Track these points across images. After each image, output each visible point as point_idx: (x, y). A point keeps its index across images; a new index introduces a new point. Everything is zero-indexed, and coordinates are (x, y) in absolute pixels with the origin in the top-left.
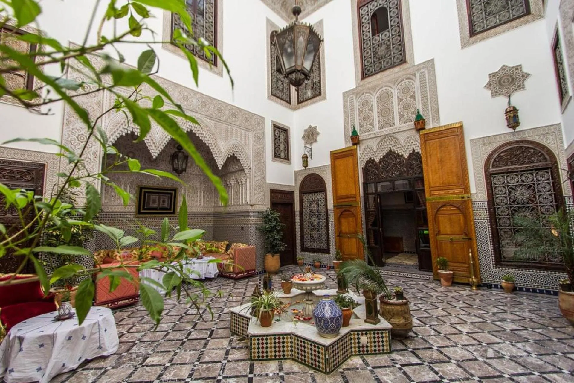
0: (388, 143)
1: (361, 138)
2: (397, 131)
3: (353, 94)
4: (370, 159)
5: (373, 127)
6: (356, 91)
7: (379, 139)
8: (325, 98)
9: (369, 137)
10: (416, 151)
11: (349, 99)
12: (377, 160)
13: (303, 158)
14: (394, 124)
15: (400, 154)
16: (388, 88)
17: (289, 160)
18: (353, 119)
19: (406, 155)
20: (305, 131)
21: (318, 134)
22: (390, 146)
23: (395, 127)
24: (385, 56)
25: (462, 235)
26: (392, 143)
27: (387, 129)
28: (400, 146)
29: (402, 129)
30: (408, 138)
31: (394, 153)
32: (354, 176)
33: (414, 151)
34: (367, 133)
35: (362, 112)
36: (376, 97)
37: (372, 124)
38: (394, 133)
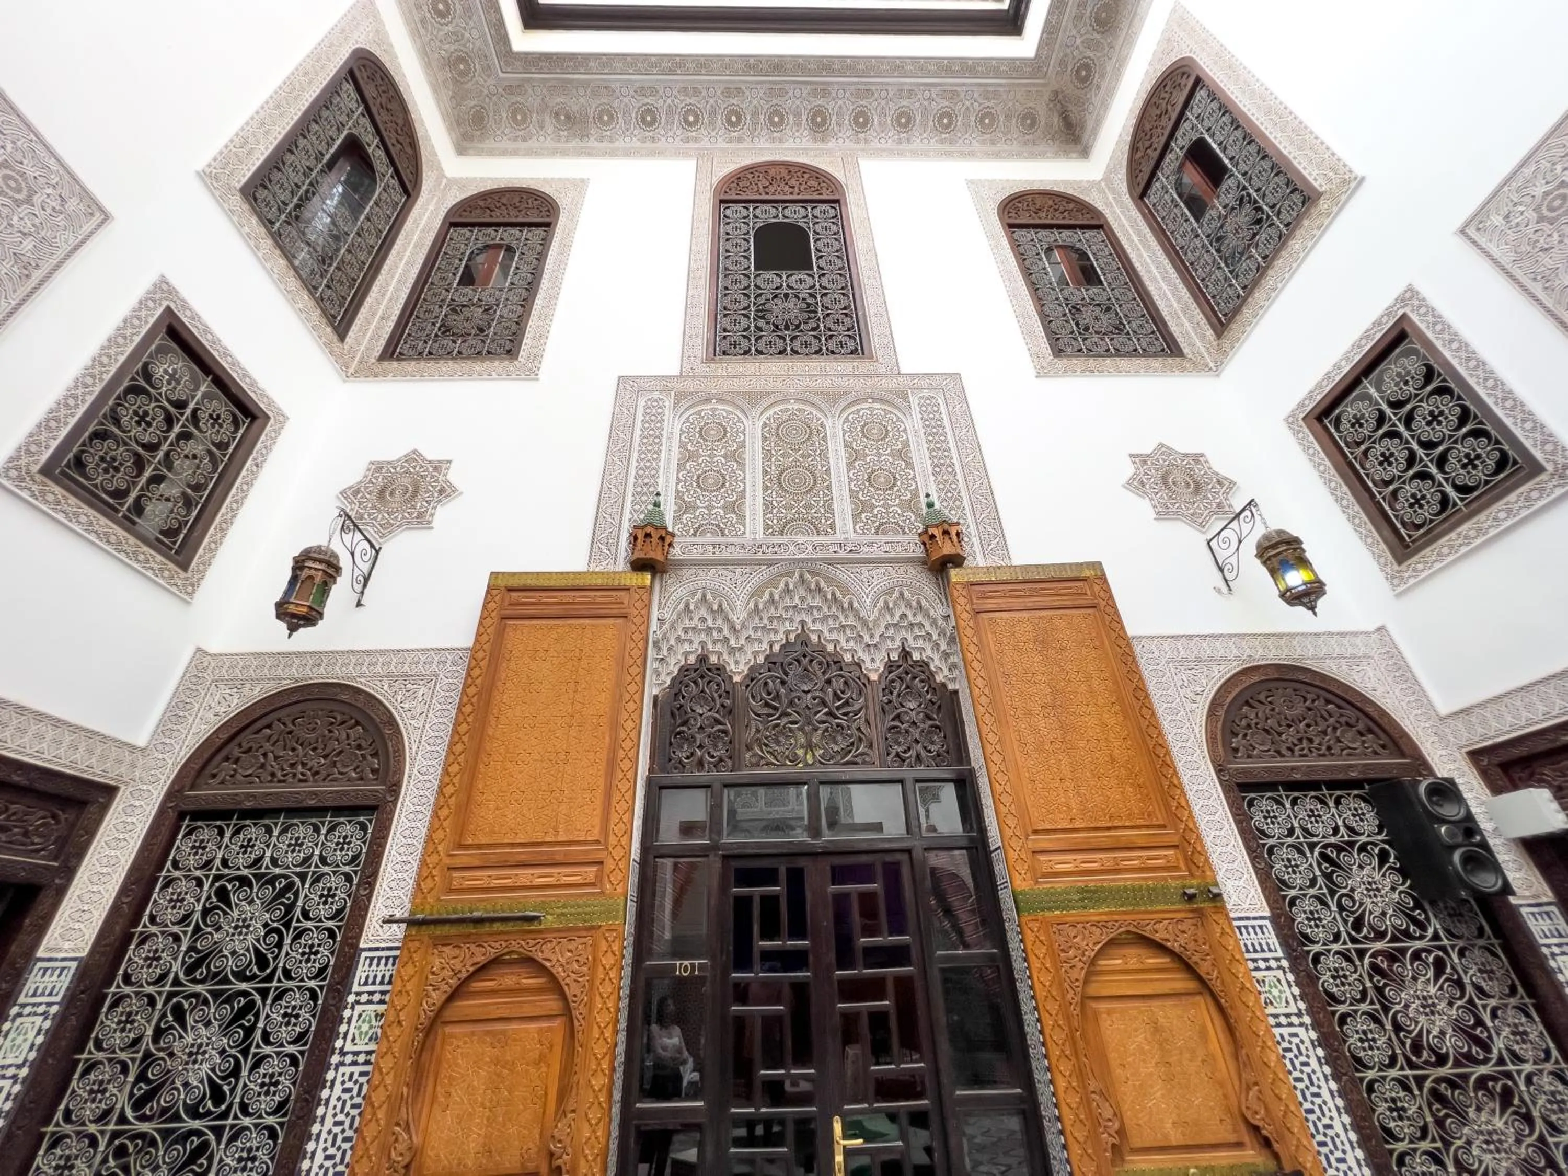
0: (797, 601)
1: (677, 552)
2: (842, 554)
3: (666, 390)
4: (703, 659)
5: (742, 518)
6: (679, 386)
7: (765, 573)
8: (532, 374)
9: (718, 556)
10: (916, 656)
11: (642, 403)
12: (738, 668)
13: (299, 564)
14: (832, 526)
15: (848, 658)
16: (809, 409)
17: (185, 567)
18: (648, 471)
19: (874, 668)
20: (378, 467)
21: (445, 492)
22: (803, 616)
23: (839, 536)
24: (798, 326)
25: (1239, 1145)
26: (818, 602)
27: (801, 539)
28: (851, 621)
29: (866, 553)
30: (889, 591)
31: (822, 651)
32: (615, 726)
33: (905, 654)
34: (709, 539)
35: (692, 456)
36: (759, 424)
37: (735, 508)
38: (831, 562)
